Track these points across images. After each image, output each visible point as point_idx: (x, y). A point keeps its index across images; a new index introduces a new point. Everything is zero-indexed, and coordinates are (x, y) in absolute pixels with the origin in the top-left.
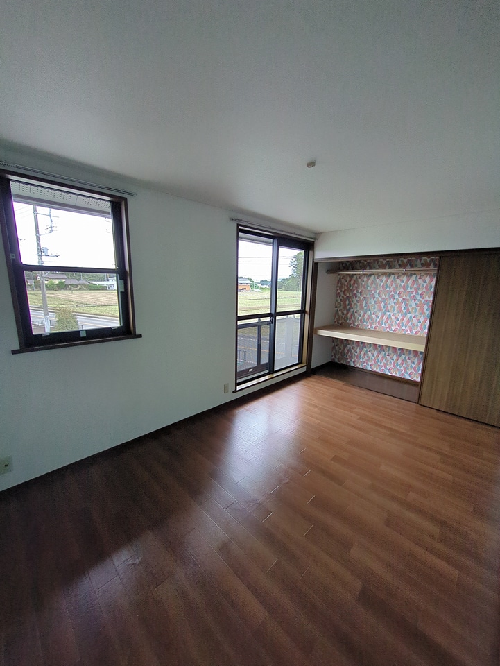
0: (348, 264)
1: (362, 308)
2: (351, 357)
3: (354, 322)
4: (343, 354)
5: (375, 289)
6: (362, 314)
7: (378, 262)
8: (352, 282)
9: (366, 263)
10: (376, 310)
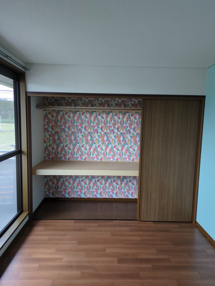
0: (53, 100)
1: (71, 142)
2: (65, 190)
3: (65, 155)
4: (56, 188)
5: (81, 124)
6: (72, 147)
7: (81, 100)
8: (59, 118)
9: (70, 100)
10: (84, 143)
